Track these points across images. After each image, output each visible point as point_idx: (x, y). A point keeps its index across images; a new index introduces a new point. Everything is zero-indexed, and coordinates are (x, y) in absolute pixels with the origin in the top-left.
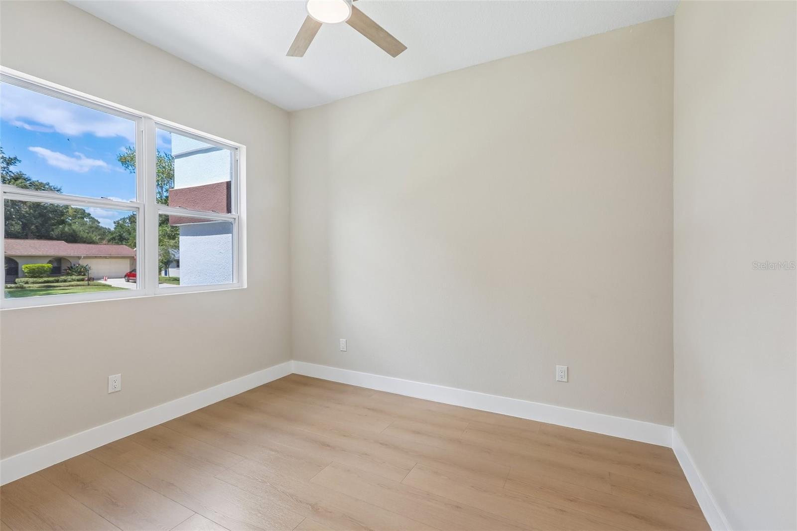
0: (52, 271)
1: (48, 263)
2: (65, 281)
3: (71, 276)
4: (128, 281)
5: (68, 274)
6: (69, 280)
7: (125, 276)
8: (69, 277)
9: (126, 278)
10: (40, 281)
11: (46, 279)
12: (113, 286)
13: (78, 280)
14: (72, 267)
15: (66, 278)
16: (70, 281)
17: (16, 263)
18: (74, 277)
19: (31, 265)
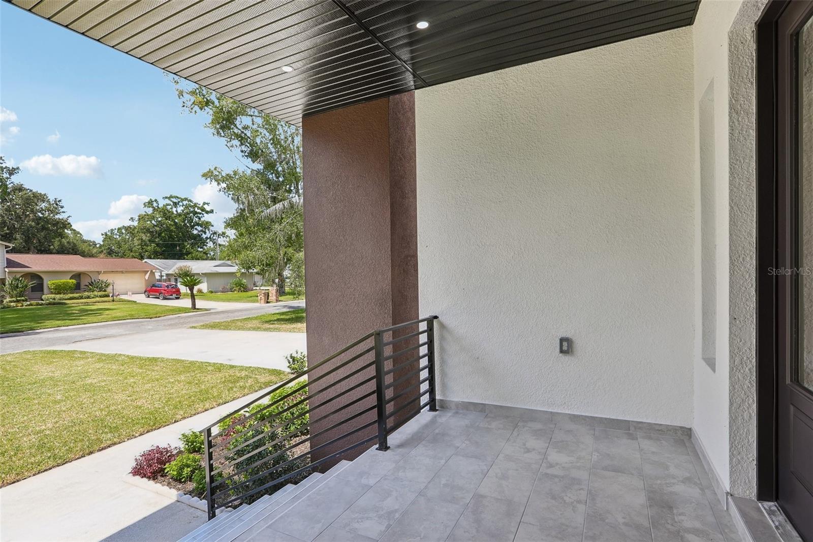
0: (76, 287)
1: (70, 279)
2: (88, 297)
3: (93, 292)
4: (149, 297)
5: (90, 290)
6: (93, 296)
7: (145, 292)
8: (91, 293)
9: (146, 294)
10: (66, 297)
11: (71, 295)
12: (138, 302)
13: (101, 297)
14: (92, 282)
15: (89, 295)
16: (93, 298)
17: (41, 278)
18: (96, 293)
19: (57, 281)
